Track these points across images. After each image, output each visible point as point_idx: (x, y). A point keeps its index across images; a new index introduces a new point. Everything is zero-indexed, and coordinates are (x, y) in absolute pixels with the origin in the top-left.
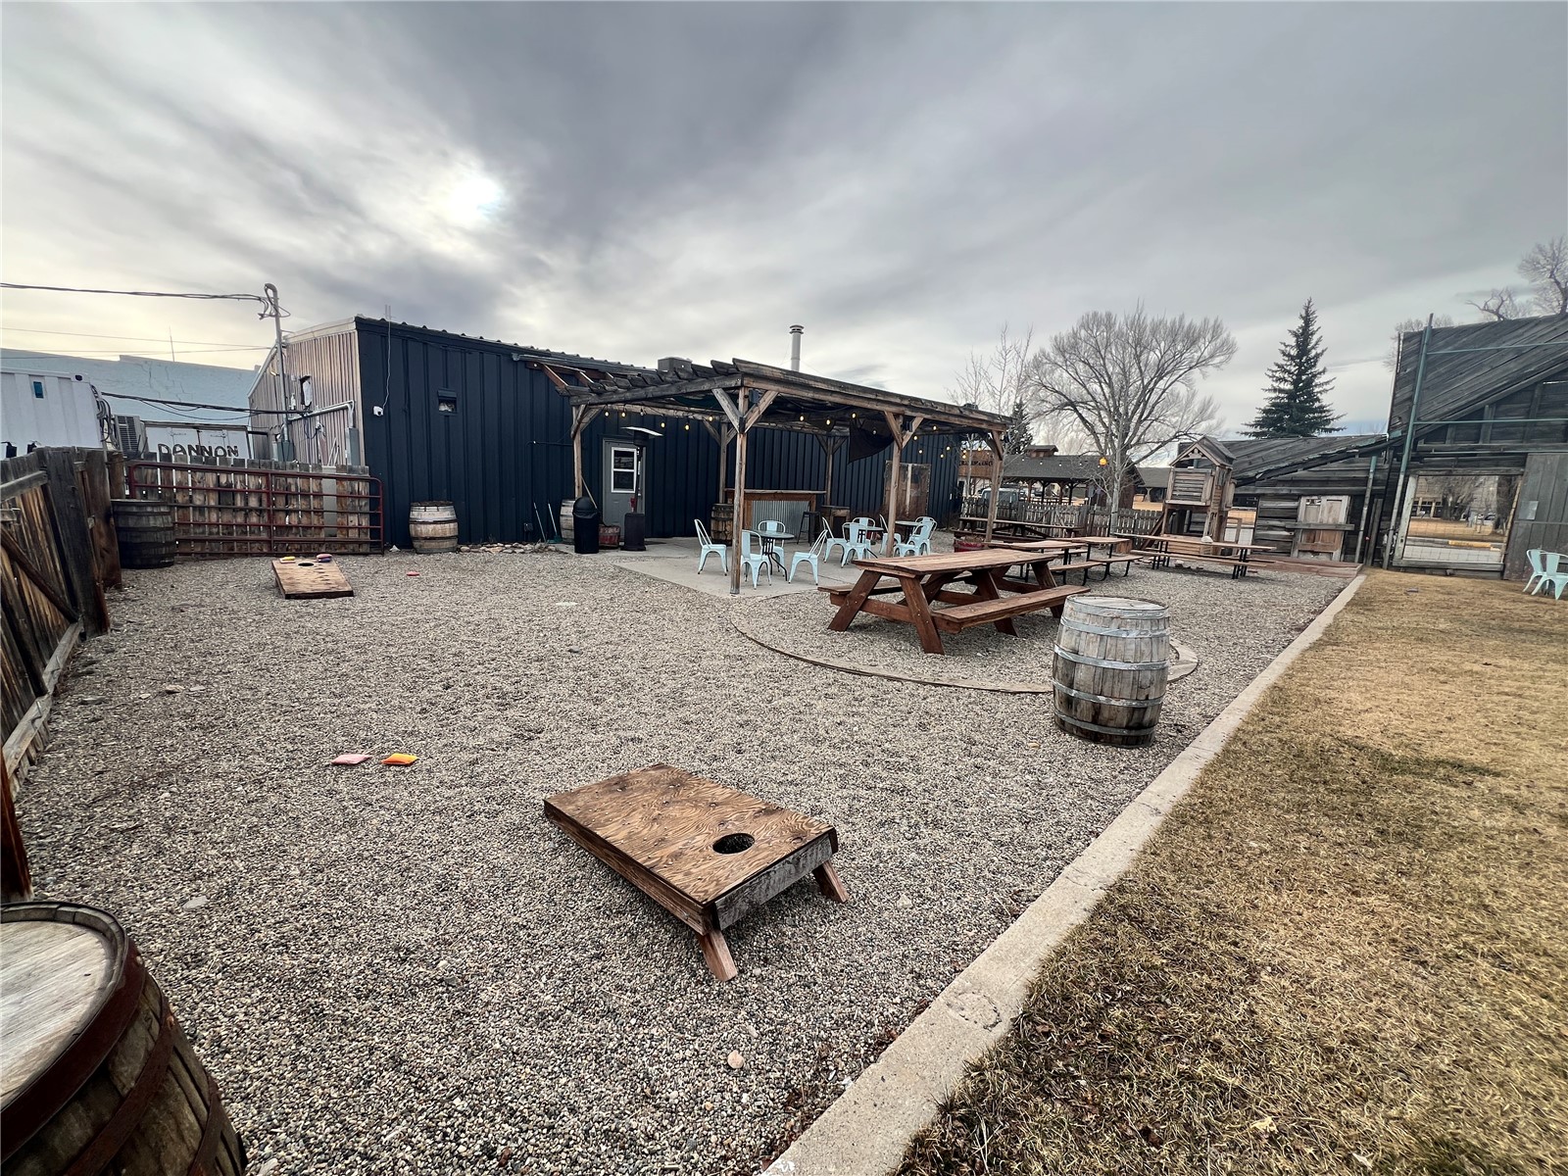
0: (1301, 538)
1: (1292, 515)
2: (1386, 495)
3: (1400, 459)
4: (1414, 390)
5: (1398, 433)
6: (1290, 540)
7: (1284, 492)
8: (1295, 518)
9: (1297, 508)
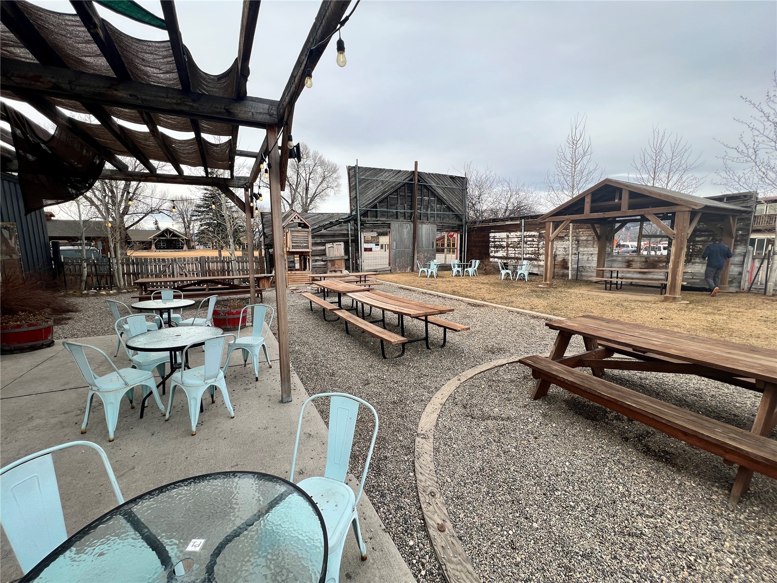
0: (329, 264)
1: (323, 253)
2: (356, 241)
3: (357, 225)
4: (356, 193)
5: (354, 213)
6: (325, 266)
7: (319, 241)
8: (325, 254)
9: (325, 250)
